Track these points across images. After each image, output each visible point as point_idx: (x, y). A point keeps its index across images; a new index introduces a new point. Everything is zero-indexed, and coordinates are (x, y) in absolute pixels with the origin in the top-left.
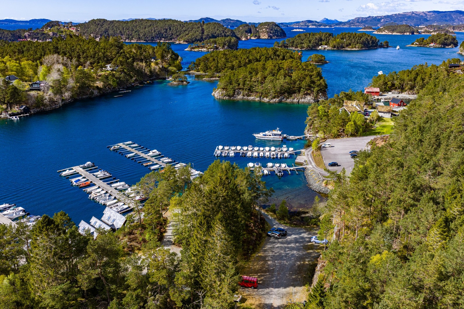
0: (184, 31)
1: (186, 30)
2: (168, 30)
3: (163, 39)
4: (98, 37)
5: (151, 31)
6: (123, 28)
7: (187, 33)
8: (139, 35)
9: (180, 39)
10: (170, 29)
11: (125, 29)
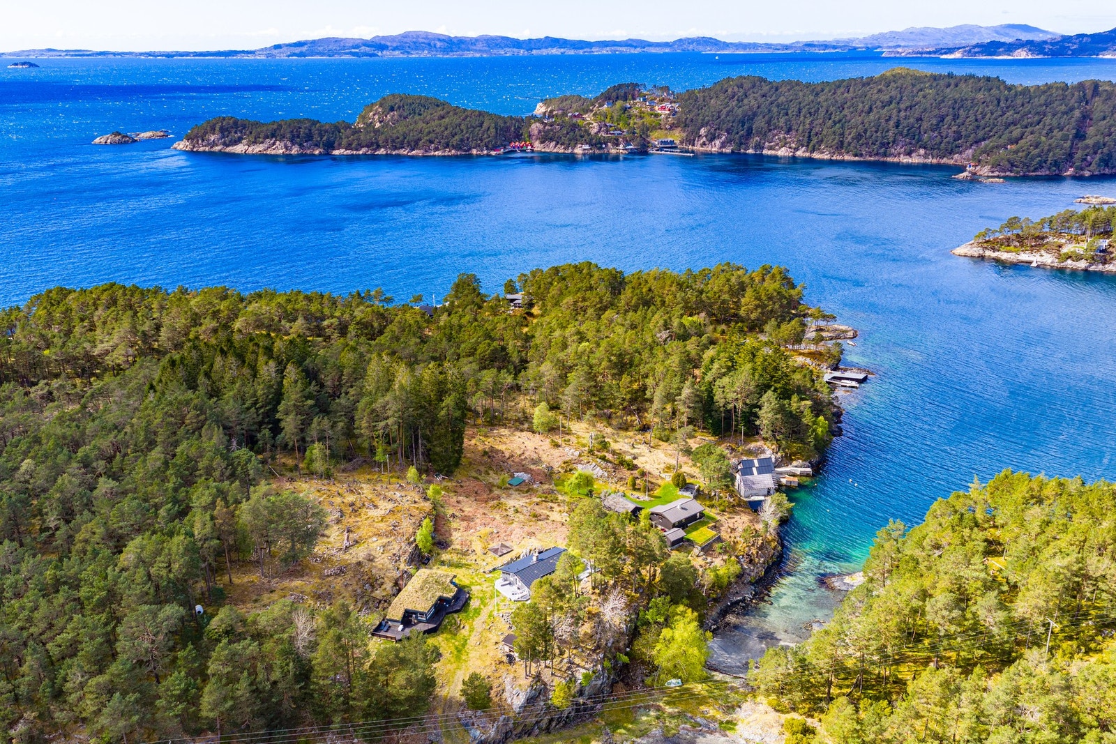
0: (1008, 125)
1: (1014, 123)
2: (949, 118)
3: (922, 151)
4: (719, 137)
5: (887, 121)
6: (800, 110)
7: (1016, 132)
8: (842, 134)
9: (983, 157)
10: (956, 117)
11: (804, 111)
